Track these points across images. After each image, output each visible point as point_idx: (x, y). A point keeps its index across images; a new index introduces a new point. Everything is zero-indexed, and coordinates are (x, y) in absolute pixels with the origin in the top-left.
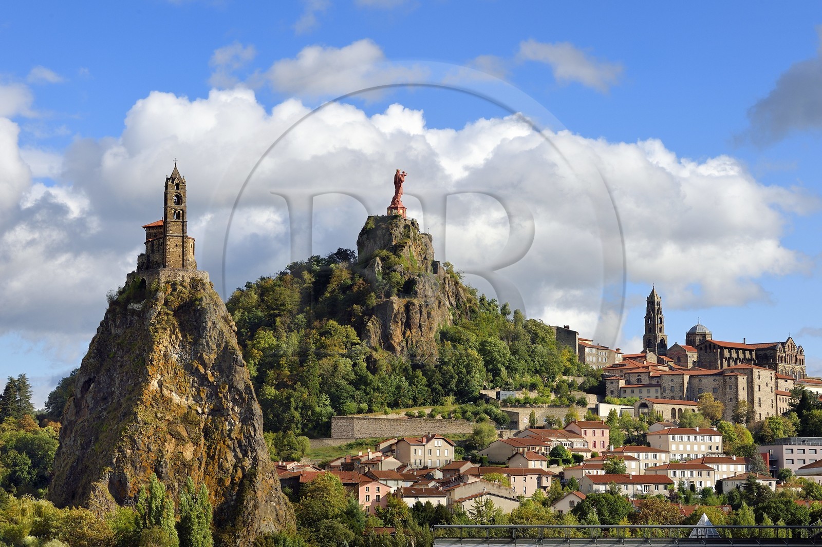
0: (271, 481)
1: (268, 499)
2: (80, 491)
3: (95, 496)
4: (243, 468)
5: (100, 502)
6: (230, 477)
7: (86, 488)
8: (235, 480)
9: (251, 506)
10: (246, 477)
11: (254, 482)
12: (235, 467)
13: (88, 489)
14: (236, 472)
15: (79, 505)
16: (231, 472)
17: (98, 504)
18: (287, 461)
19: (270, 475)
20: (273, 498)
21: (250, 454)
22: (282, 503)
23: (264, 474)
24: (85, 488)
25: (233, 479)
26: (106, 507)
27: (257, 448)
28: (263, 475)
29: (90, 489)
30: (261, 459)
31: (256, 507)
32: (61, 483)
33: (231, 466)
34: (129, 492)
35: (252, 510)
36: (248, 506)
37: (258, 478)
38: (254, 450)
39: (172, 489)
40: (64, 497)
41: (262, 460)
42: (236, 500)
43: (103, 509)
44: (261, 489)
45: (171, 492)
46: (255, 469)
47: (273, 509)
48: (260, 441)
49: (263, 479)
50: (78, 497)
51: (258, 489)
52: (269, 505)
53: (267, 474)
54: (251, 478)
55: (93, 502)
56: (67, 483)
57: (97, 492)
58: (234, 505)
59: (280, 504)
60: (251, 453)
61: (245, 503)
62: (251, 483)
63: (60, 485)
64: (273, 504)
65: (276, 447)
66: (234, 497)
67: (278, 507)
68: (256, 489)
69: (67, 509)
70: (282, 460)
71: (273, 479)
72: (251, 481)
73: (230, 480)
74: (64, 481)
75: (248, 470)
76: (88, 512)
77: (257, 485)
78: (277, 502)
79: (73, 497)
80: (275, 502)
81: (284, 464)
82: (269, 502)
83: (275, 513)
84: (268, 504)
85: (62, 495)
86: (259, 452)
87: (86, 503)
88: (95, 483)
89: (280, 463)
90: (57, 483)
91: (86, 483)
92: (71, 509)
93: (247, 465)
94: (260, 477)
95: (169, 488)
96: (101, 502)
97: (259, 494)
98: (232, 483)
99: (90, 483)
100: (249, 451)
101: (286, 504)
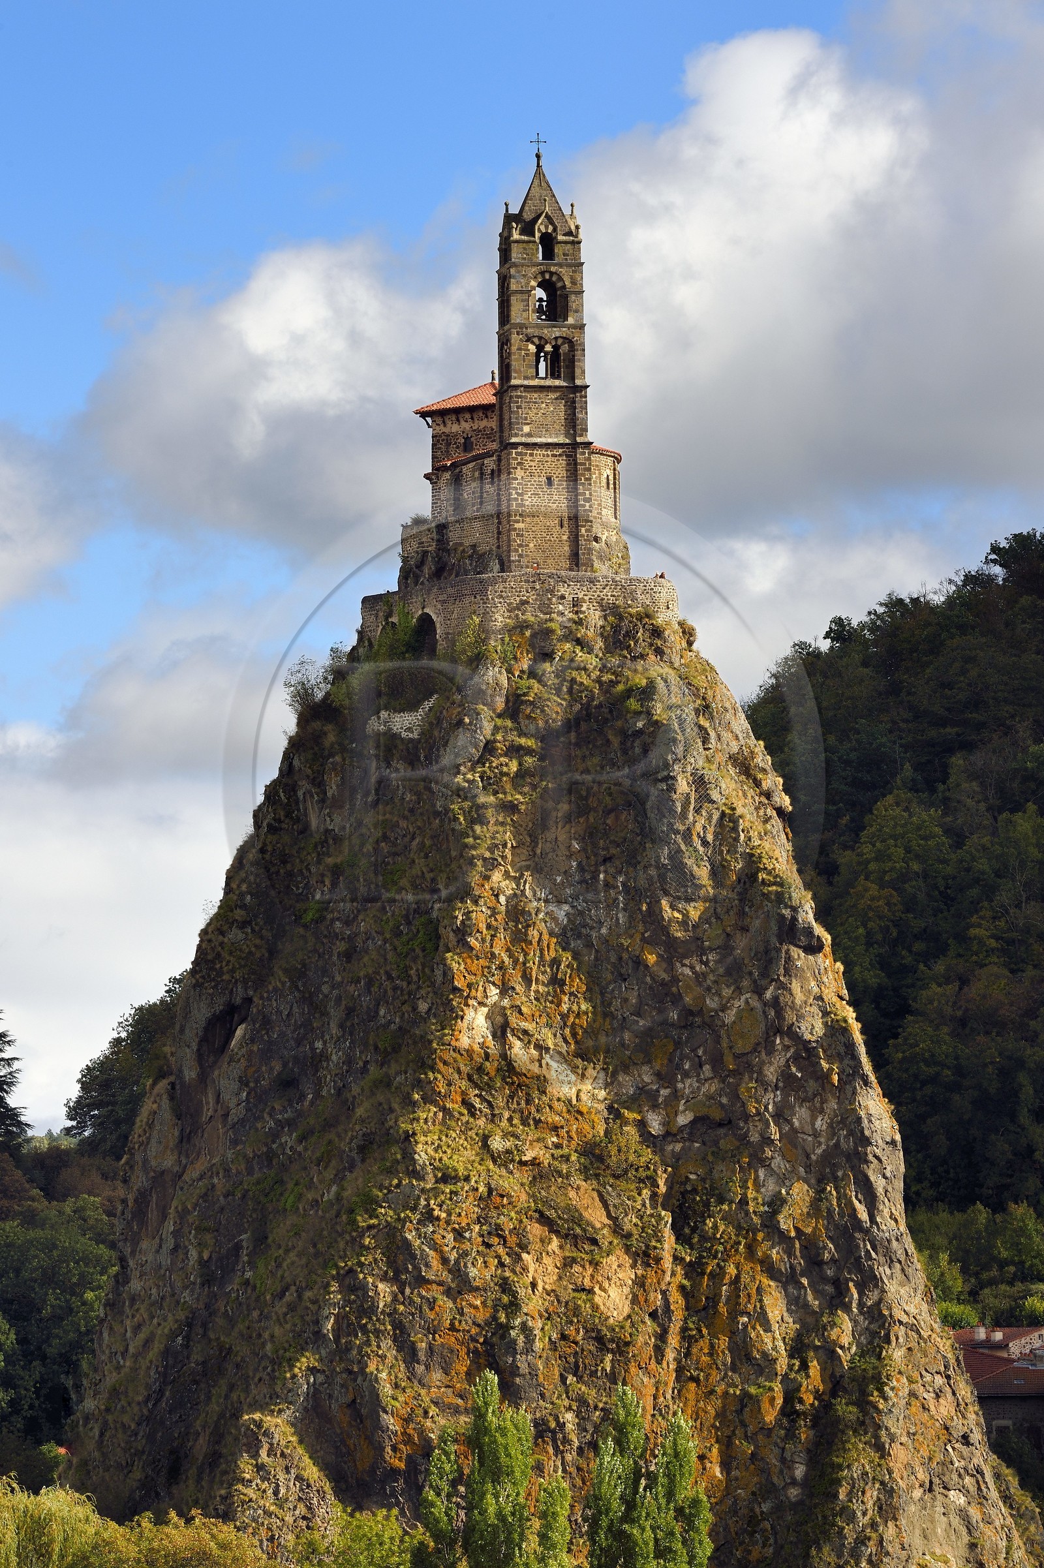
0: (945, 1408)
1: (936, 1481)
2: (201, 1446)
3: (260, 1468)
4: (829, 1353)
5: (276, 1493)
6: (778, 1387)
7: (222, 1436)
8: (801, 1401)
9: (870, 1504)
10: (845, 1390)
11: (876, 1408)
12: (798, 1349)
13: (229, 1439)
14: (804, 1366)
15: (196, 1504)
16: (782, 1364)
17: (269, 1504)
18: (1009, 1325)
19: (939, 1381)
20: (955, 1477)
21: (856, 1296)
22: (994, 1494)
23: (916, 1375)
24: (218, 1436)
25: (791, 1396)
26: (301, 1509)
27: (883, 1271)
28: (911, 1381)
29: (236, 1439)
30: (898, 1314)
31: (888, 1509)
32: (126, 1419)
33: (780, 1344)
34: (388, 1449)
35: (873, 1525)
36: (856, 1506)
37: (891, 1394)
38: (869, 1280)
39: (554, 1441)
40: (137, 1474)
41: (905, 1319)
42: (806, 1483)
43: (289, 1519)
44: (904, 1439)
45: (551, 1451)
46: (879, 1357)
47: (956, 1521)
48: (895, 1244)
49: (913, 1394)
50: (193, 1472)
51: (893, 1438)
52: (938, 1503)
53: (928, 1377)
54: (864, 1393)
55: (251, 1493)
56: (148, 1419)
57: (263, 1453)
58: (800, 1503)
59: (982, 1498)
60: (861, 1294)
61: (842, 1496)
62: (863, 1410)
63: (123, 1425)
64: (957, 1499)
65: (964, 1271)
66: (800, 1471)
67: (975, 1513)
68: (885, 1438)
69: (146, 1521)
70: (988, 1321)
71: (949, 1395)
72: (864, 1404)
73: (779, 1402)
74: (136, 1409)
75: (852, 1361)
76: (227, 1531)
77: (889, 1422)
78: (973, 1489)
79: (174, 1473)
80: (963, 1490)
81: (998, 1336)
82: (938, 1489)
83: (966, 1539)
84: (934, 1499)
85: (129, 1465)
86: (892, 1287)
87: (224, 1499)
88: (257, 1416)
89: (981, 1333)
90: (110, 1418)
91: (222, 1415)
92: (160, 1520)
93: (846, 1340)
94: (898, 1388)
95: (546, 1432)
96: (283, 1491)
97: (900, 1455)
98: (789, 1411)
99: (236, 1416)
100: (851, 1284)
101: (1006, 1498)
